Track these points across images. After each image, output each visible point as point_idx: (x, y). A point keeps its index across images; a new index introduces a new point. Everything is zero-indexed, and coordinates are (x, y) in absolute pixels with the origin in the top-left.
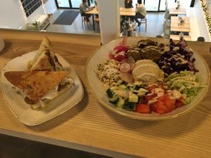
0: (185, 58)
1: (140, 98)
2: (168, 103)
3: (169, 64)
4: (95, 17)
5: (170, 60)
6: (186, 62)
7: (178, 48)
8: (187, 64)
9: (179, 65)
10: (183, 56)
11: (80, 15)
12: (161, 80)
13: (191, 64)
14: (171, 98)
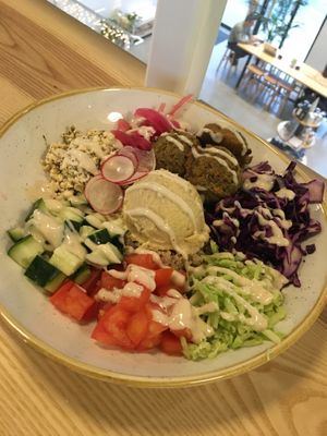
0: (290, 233)
1: (86, 266)
2: (138, 327)
3: (236, 222)
4: (253, 61)
5: (245, 212)
6: (284, 242)
7: (291, 195)
8: (283, 249)
9: (260, 240)
10: (287, 224)
11: (226, 43)
12: (183, 251)
13: (295, 255)
14: (158, 317)
